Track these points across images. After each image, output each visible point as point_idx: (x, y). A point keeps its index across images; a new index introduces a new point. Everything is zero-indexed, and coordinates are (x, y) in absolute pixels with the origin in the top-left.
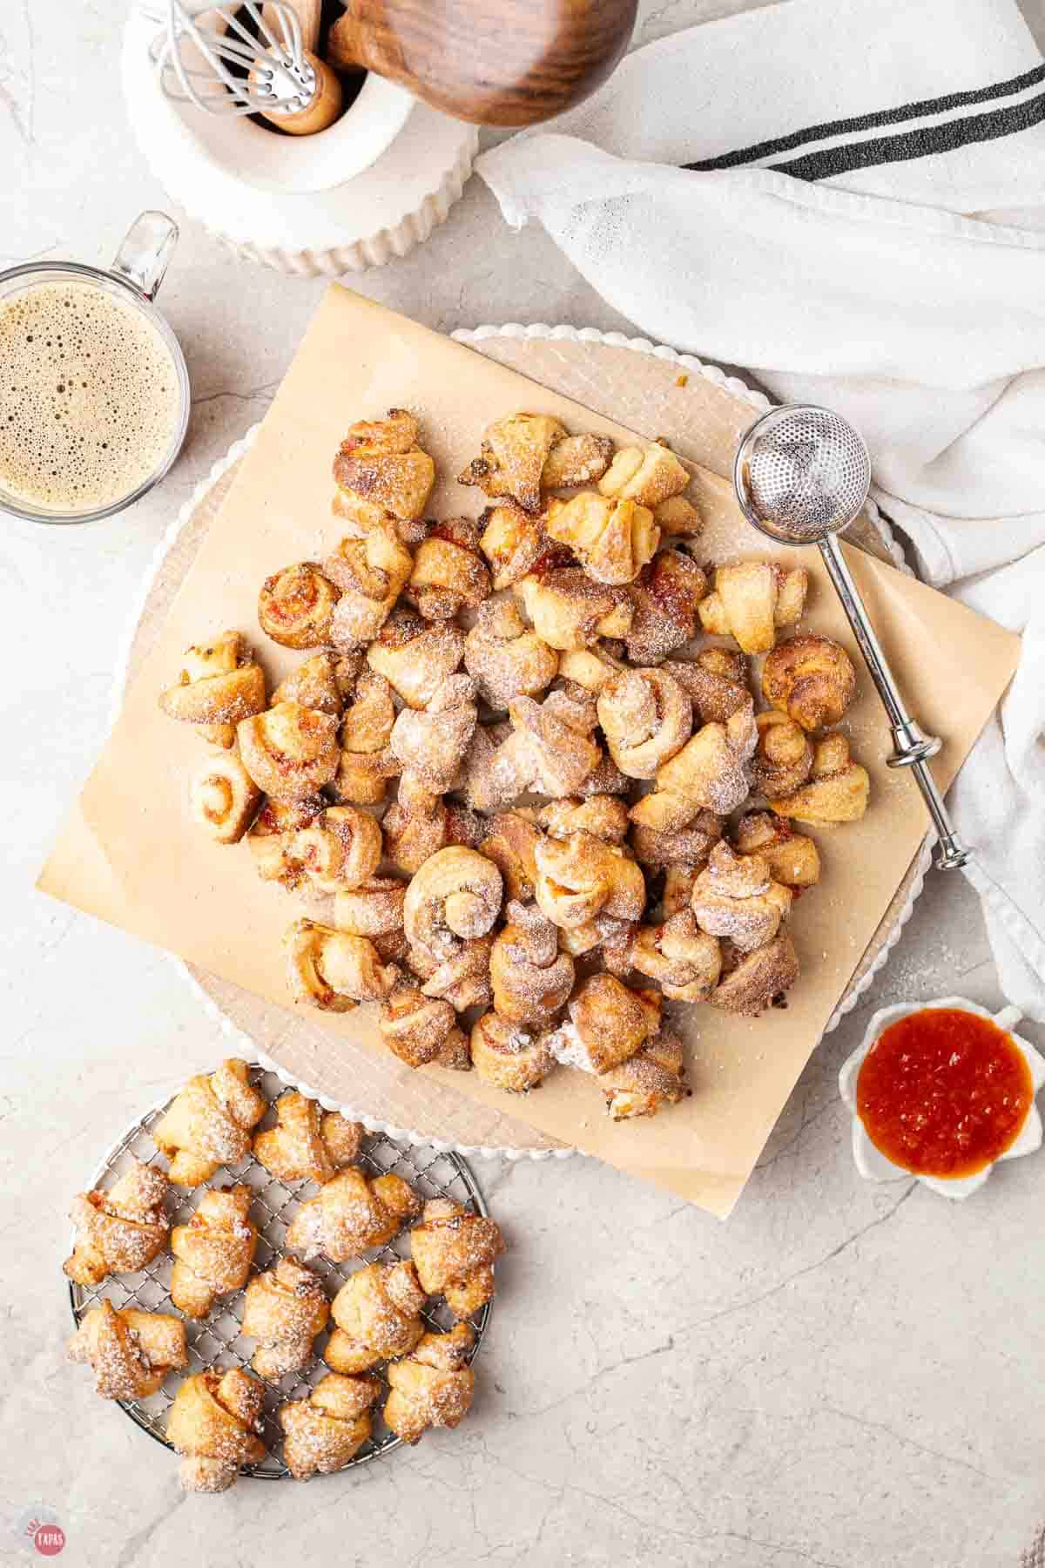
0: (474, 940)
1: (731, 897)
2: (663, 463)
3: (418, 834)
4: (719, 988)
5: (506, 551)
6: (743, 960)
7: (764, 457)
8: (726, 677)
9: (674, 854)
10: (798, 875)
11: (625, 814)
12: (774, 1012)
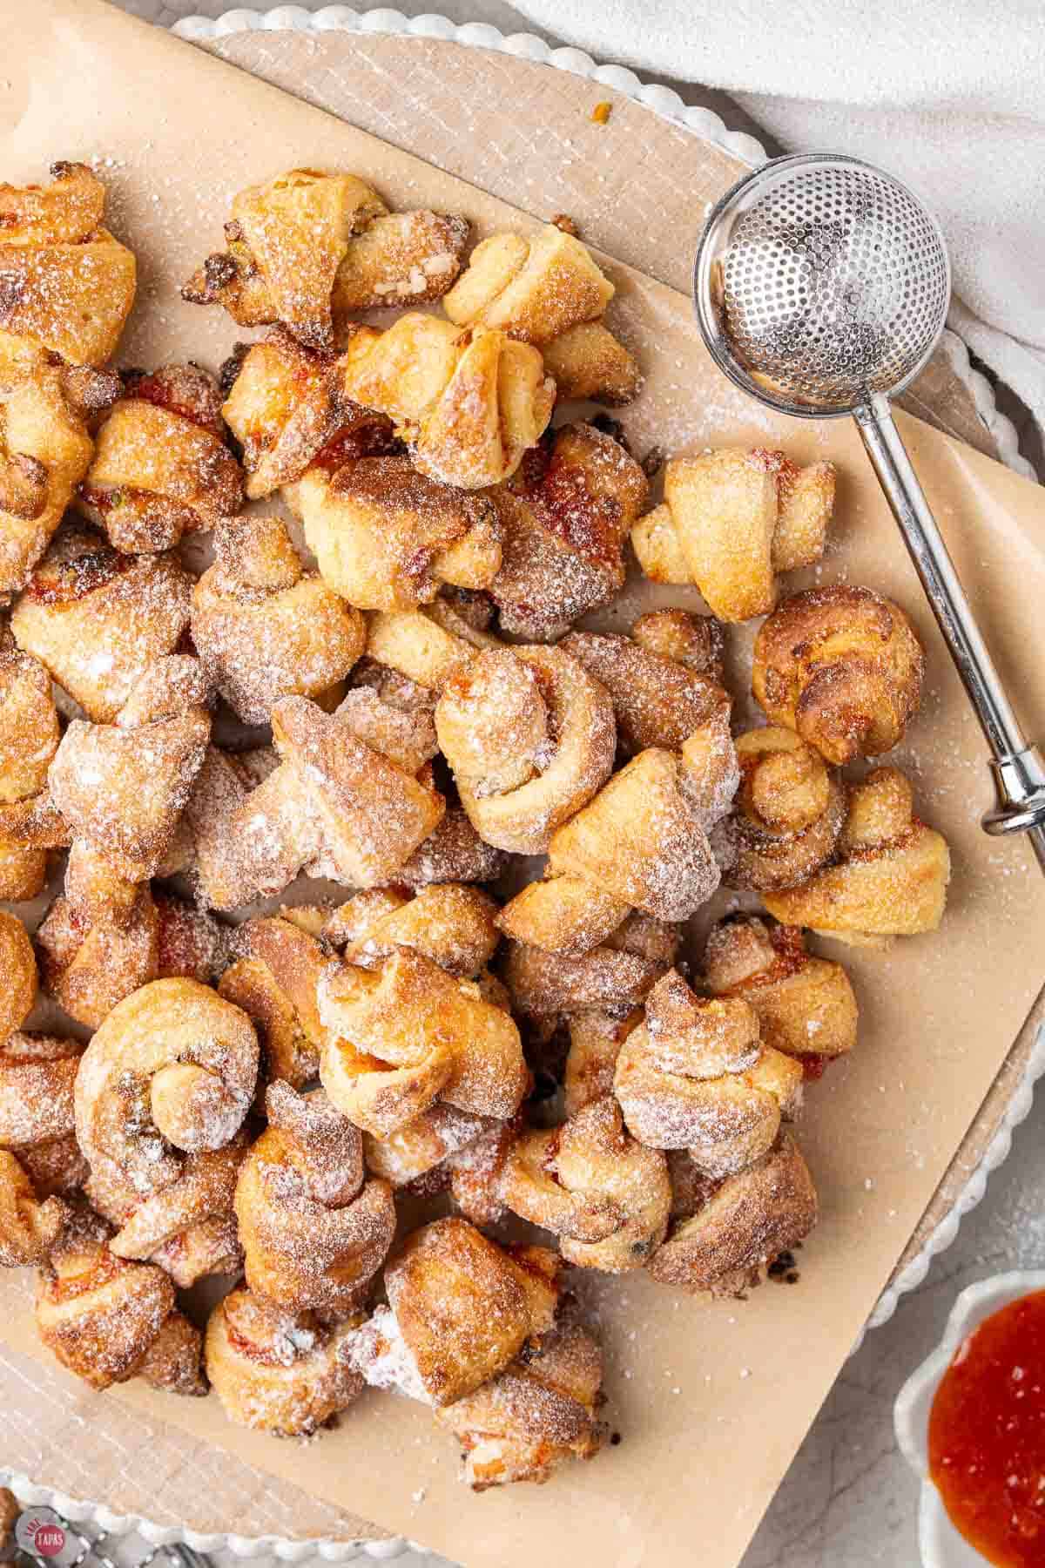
0: (208, 1155)
1: (688, 1077)
2: (560, 262)
3: (103, 956)
4: (666, 1247)
5: (270, 426)
6: (713, 1194)
7: (747, 250)
8: (682, 663)
9: (581, 996)
10: (816, 1035)
11: (489, 923)
12: (772, 1291)
